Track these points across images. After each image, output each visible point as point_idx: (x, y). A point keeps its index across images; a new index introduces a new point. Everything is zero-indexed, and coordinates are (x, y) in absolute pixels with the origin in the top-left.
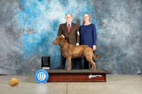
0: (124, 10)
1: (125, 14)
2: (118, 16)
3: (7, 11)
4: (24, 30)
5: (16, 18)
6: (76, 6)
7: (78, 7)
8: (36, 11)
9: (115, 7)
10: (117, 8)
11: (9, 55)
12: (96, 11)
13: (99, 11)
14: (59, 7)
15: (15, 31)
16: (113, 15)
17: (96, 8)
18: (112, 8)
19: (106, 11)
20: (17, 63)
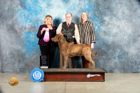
0: (125, 8)
1: (127, 12)
2: (120, 14)
3: (9, 9)
4: (25, 28)
5: (17, 16)
6: (77, 3)
7: (79, 4)
8: (38, 8)
9: (117, 4)
10: (119, 6)
11: (11, 53)
12: (98, 8)
13: (101, 8)
14: (61, 3)
15: (17, 29)
16: (115, 13)
17: (97, 5)
18: (113, 5)
19: (108, 9)
20: (19, 62)
